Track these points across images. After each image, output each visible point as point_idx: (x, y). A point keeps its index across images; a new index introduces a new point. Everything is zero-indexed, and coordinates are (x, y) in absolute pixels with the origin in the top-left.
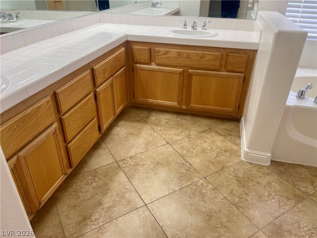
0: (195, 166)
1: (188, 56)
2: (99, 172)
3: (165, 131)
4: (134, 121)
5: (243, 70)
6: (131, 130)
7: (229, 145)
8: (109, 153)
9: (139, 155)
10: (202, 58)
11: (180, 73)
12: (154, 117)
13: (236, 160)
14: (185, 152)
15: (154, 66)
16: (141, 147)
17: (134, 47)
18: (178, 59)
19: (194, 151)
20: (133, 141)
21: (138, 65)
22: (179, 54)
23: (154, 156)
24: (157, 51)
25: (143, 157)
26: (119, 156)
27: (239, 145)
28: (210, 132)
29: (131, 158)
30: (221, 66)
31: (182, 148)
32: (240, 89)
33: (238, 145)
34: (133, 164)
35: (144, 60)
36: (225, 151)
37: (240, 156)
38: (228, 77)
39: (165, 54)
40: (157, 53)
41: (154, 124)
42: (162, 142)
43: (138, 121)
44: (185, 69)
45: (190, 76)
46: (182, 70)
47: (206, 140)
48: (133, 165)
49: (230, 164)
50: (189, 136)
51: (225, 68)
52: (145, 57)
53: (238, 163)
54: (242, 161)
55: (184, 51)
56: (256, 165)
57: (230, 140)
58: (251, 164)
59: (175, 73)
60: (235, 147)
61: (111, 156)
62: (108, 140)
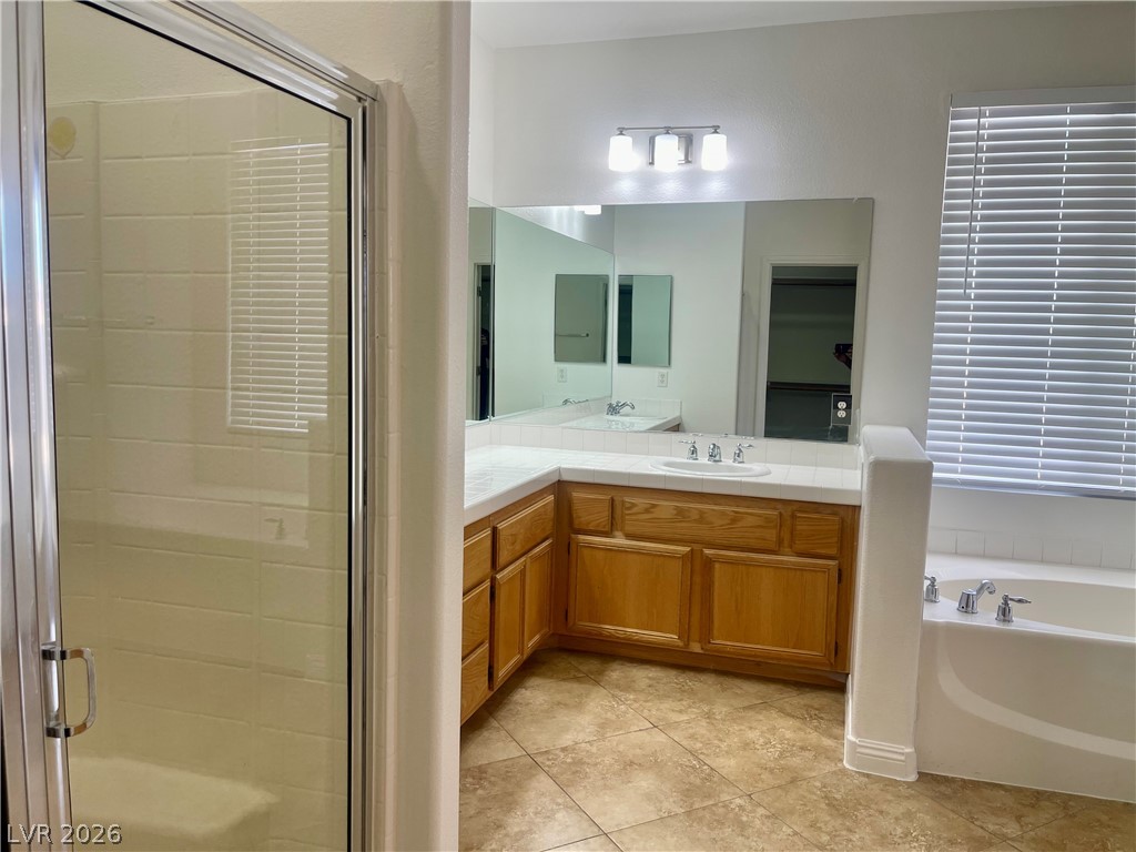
0: (724, 772)
1: (702, 518)
2: (490, 771)
3: (646, 701)
4: (564, 680)
5: (833, 551)
6: (558, 697)
7: (813, 737)
8: (510, 739)
9: (583, 745)
10: (734, 521)
11: (684, 557)
12: (616, 673)
13: (829, 767)
14: (699, 745)
15: (619, 541)
16: (588, 730)
17: (574, 494)
18: (679, 524)
19: (724, 745)
20: (565, 718)
21: (581, 537)
22: (680, 512)
23: (621, 748)
24: (628, 505)
25: (594, 750)
26: (533, 744)
27: (840, 738)
28: (765, 709)
29: (564, 749)
30: (780, 542)
31: (692, 737)
32: (833, 598)
33: (836, 738)
34: (569, 760)
35: (598, 525)
36: (803, 748)
37: (841, 760)
38: (801, 569)
39: (647, 511)
40: (629, 509)
41: (618, 687)
42: (641, 724)
43: (577, 679)
44: (696, 547)
45: (708, 564)
46: (689, 549)
47: (754, 724)
48: (570, 764)
49: (814, 774)
50: (709, 716)
51: (791, 547)
52: (600, 517)
53: (834, 773)
54: (844, 771)
55: (692, 505)
56: (880, 779)
57: (816, 727)
58: (868, 776)
59: (671, 556)
60: (827, 742)
61: (515, 743)
62: (502, 713)
